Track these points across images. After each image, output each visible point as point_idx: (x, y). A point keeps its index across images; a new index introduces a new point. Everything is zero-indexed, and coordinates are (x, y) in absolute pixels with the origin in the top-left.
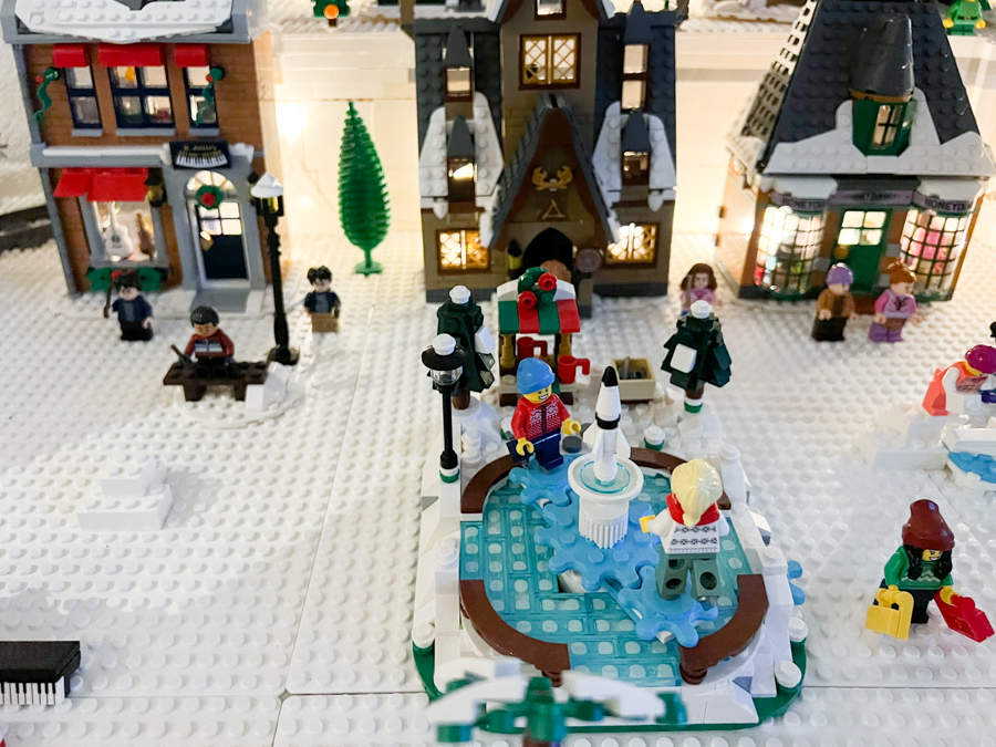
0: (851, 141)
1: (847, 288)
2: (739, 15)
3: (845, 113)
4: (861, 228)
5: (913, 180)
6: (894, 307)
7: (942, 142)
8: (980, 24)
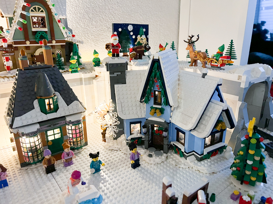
0: (40, 111)
1: (50, 156)
2: (7, 76)
3: (36, 103)
4: (53, 135)
5: (64, 117)
6: (67, 156)
7: (68, 105)
8: (79, 69)
